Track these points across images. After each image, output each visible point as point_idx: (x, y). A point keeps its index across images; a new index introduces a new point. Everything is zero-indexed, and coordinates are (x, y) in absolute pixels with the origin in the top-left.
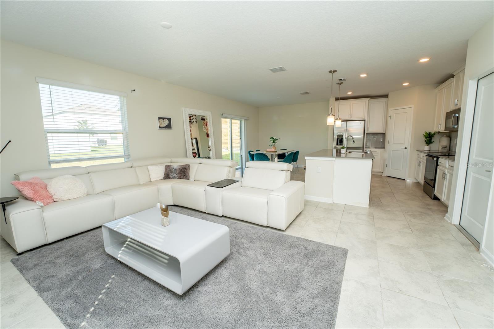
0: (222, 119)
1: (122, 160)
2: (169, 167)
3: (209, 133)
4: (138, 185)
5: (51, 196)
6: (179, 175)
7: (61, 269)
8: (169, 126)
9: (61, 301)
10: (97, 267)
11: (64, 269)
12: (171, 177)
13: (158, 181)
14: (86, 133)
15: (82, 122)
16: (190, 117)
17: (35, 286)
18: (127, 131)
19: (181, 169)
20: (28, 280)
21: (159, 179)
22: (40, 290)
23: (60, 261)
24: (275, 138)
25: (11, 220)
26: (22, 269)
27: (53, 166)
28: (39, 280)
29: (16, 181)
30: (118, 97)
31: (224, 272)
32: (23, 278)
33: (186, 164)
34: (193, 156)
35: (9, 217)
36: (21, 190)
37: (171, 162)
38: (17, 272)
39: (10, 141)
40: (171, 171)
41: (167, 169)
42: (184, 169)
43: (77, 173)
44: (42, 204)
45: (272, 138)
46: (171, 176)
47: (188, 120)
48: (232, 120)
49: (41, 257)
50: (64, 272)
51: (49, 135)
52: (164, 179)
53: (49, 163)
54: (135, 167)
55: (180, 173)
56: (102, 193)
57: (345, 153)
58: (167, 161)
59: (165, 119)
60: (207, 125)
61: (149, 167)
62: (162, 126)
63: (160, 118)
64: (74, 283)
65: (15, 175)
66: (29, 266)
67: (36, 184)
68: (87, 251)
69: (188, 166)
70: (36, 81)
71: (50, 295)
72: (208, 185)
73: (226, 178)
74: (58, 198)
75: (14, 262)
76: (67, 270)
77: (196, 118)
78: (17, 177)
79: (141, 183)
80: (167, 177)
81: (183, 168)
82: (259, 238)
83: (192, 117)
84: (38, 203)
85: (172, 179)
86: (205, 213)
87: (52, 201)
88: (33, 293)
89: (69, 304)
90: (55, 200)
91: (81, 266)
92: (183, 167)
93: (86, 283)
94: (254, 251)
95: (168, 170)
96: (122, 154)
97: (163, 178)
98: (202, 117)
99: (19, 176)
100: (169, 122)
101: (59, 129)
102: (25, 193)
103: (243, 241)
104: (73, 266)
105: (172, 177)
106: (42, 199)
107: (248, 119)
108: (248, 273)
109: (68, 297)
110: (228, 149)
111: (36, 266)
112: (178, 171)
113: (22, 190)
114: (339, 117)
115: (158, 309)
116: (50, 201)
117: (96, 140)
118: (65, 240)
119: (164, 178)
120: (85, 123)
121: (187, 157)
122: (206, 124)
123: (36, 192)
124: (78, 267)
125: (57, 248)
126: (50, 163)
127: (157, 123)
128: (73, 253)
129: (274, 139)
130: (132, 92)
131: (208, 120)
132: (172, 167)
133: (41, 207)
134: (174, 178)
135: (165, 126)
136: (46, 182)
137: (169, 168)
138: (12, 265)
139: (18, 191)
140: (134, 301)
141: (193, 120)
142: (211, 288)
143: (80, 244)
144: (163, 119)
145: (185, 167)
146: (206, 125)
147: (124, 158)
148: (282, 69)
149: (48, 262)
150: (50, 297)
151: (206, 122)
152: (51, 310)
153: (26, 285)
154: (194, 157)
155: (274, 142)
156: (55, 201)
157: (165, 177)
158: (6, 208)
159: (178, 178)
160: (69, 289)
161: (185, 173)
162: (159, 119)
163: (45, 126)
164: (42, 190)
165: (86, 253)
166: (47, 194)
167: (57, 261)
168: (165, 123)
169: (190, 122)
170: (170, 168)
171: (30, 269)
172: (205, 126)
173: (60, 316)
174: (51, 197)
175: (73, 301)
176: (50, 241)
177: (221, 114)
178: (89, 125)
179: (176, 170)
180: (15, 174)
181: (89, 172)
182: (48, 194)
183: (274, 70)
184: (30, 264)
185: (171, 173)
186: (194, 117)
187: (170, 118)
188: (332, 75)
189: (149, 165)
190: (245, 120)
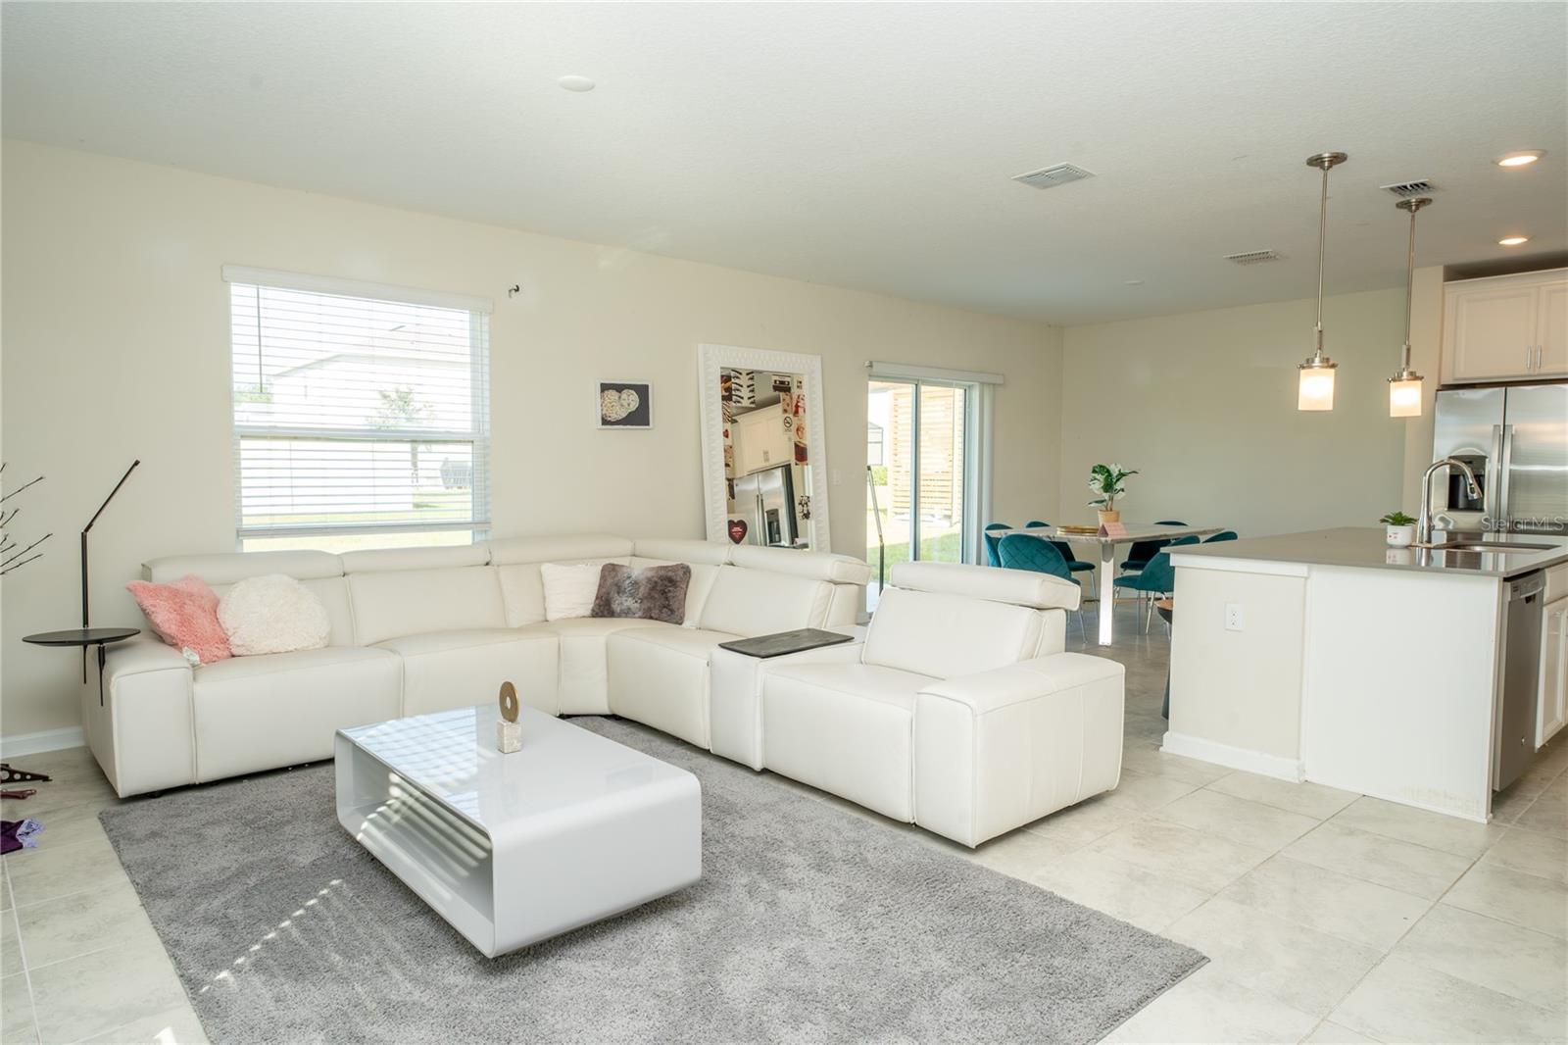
0: (870, 383)
1: (464, 538)
2: (614, 570)
3: (807, 441)
4: (504, 630)
5: (224, 636)
6: (646, 604)
7: (212, 854)
8: (639, 417)
9: (189, 925)
10: (304, 859)
11: (220, 853)
12: (618, 610)
13: (567, 622)
14: (401, 441)
15: (394, 396)
16: (726, 379)
17: (140, 882)
18: (487, 434)
19: (656, 582)
20: (127, 867)
21: (574, 615)
22: (148, 893)
23: (216, 833)
24: (1115, 470)
25: (113, 690)
26: (118, 840)
27: (250, 545)
28: (151, 870)
29: (142, 582)
30: (466, 316)
31: (662, 933)
32: (117, 861)
33: (674, 564)
34: (731, 535)
35: (109, 684)
36: (150, 609)
37: (634, 555)
38: (107, 845)
39: (137, 463)
40: (619, 587)
41: (605, 580)
42: (666, 583)
43: (311, 573)
44: (196, 658)
45: (1102, 469)
46: (616, 607)
47: (718, 390)
48: (924, 388)
49: (172, 816)
50: (220, 859)
51: (244, 444)
52: (593, 617)
53: (238, 536)
54: (498, 566)
55: (649, 597)
56: (383, 644)
57: (1407, 547)
58: (616, 551)
59: (625, 391)
60: (801, 410)
61: (546, 568)
62: (614, 417)
63: (605, 387)
64: (236, 890)
65: (143, 565)
66: (138, 835)
67: (190, 595)
68: (294, 817)
69: (681, 573)
70: (222, 277)
71: (166, 907)
72: (721, 646)
73: (810, 627)
74: (243, 646)
75: (103, 819)
76: (227, 857)
77: (751, 382)
78: (146, 572)
79: (514, 623)
80: (604, 608)
81: (662, 578)
82: (856, 861)
83: (737, 381)
84: (187, 652)
85: (619, 616)
86: (706, 752)
87: (226, 653)
88: (130, 899)
89: (207, 935)
90: (235, 653)
91: (264, 853)
92: (662, 573)
93: (263, 894)
94: (809, 894)
95: (609, 581)
96: (468, 517)
97: (588, 612)
98: (777, 378)
99: (150, 569)
100: (640, 404)
101: (275, 427)
102: (158, 622)
103: (793, 858)
104: (243, 849)
105: (621, 610)
106: (198, 644)
107: (998, 380)
108: (744, 951)
109: (207, 920)
110: (950, 517)
111: (154, 834)
112: (642, 589)
113: (153, 609)
114: (1411, 370)
115: (422, 989)
116: (220, 654)
117: (438, 465)
118: (246, 783)
119: (593, 610)
120: (404, 399)
121: (706, 539)
122: (797, 406)
123: (185, 622)
124: (255, 853)
125: (218, 799)
126: (242, 533)
127: (593, 406)
128: (256, 817)
129: (1108, 471)
130: (510, 296)
131: (805, 391)
132: (625, 570)
133: (193, 666)
134: (627, 613)
135: (624, 416)
136: (217, 592)
137: (613, 574)
138: (100, 827)
139: (142, 613)
140: (366, 958)
141: (738, 393)
142: (599, 969)
143: (281, 798)
144: (619, 388)
145: (670, 574)
146: (796, 412)
147: (470, 532)
148: (1070, 175)
149: (185, 831)
150: (166, 911)
151: (795, 397)
152: (160, 943)
153: (122, 878)
154: (737, 539)
155: (1108, 487)
156: (233, 656)
157: (597, 610)
158: (107, 657)
159: (640, 614)
160: (216, 903)
161: (667, 599)
162: (602, 391)
163: (237, 416)
164: (203, 614)
165: (288, 821)
166: (214, 630)
167: (208, 831)
168: (625, 403)
169: (724, 398)
170: (616, 575)
171: (139, 841)
172: (791, 416)
173: (175, 959)
174: (225, 641)
175: (217, 930)
176: (203, 776)
177: (867, 364)
178: (418, 405)
179: (635, 584)
180: (144, 562)
181: (347, 570)
182: (218, 629)
183: (1043, 181)
184: (140, 830)
185: (618, 593)
186: (744, 380)
187: (647, 387)
188: (1325, 176)
189: (549, 562)
190: (982, 384)
